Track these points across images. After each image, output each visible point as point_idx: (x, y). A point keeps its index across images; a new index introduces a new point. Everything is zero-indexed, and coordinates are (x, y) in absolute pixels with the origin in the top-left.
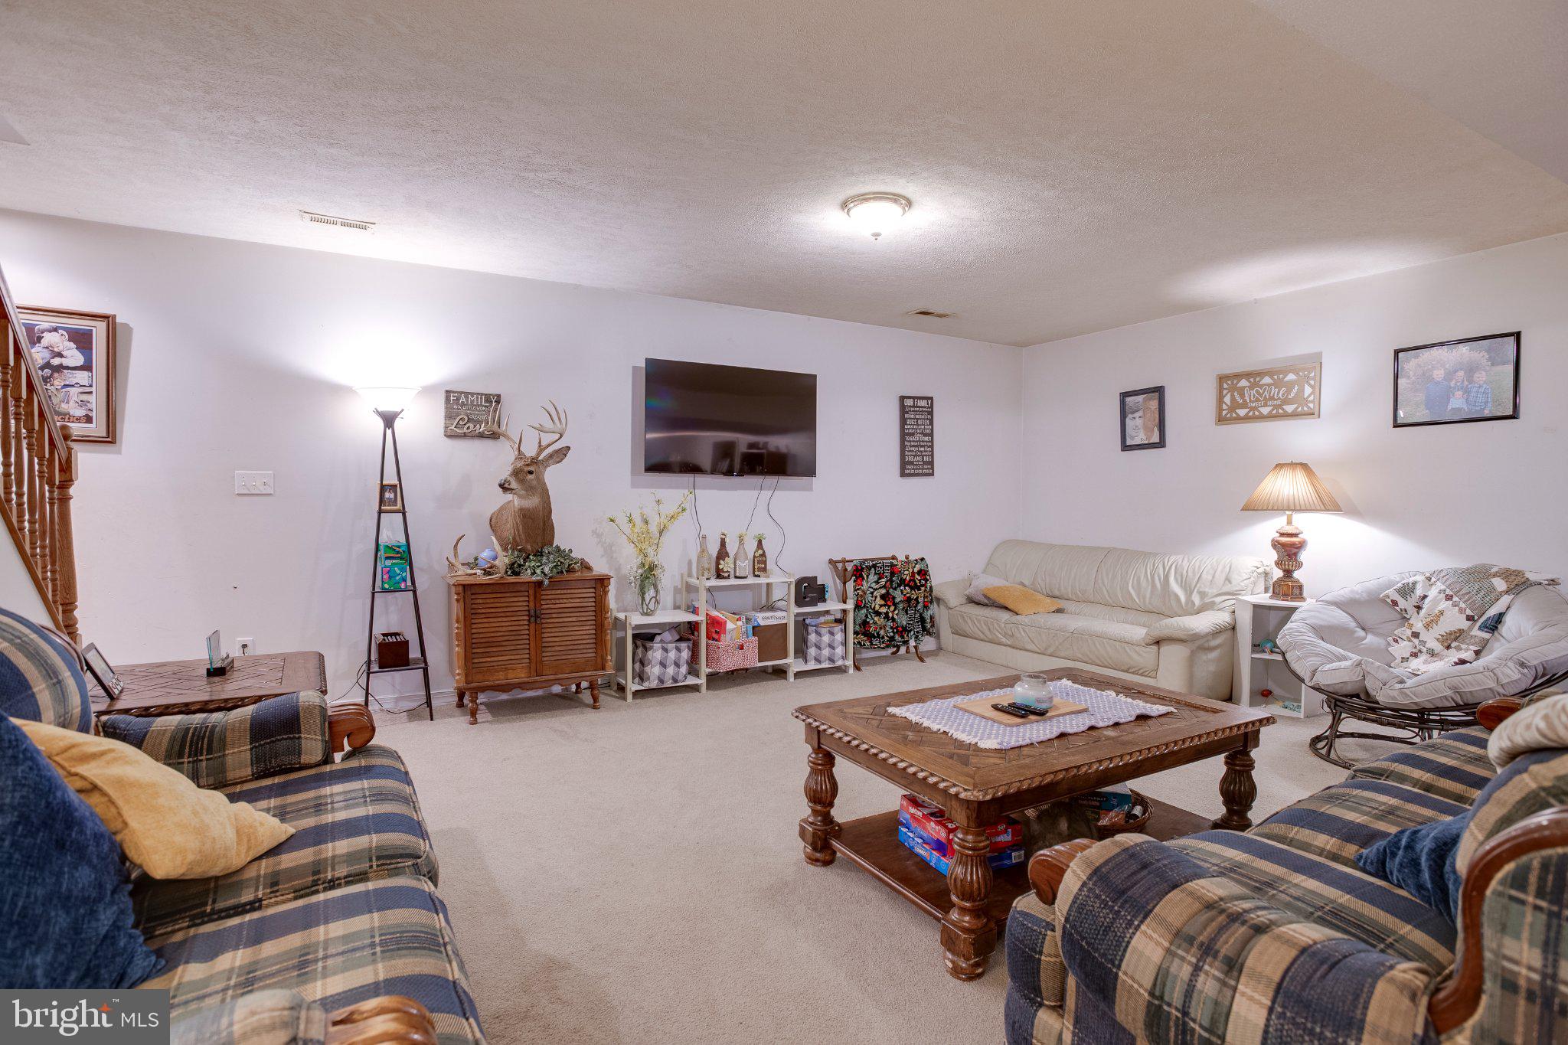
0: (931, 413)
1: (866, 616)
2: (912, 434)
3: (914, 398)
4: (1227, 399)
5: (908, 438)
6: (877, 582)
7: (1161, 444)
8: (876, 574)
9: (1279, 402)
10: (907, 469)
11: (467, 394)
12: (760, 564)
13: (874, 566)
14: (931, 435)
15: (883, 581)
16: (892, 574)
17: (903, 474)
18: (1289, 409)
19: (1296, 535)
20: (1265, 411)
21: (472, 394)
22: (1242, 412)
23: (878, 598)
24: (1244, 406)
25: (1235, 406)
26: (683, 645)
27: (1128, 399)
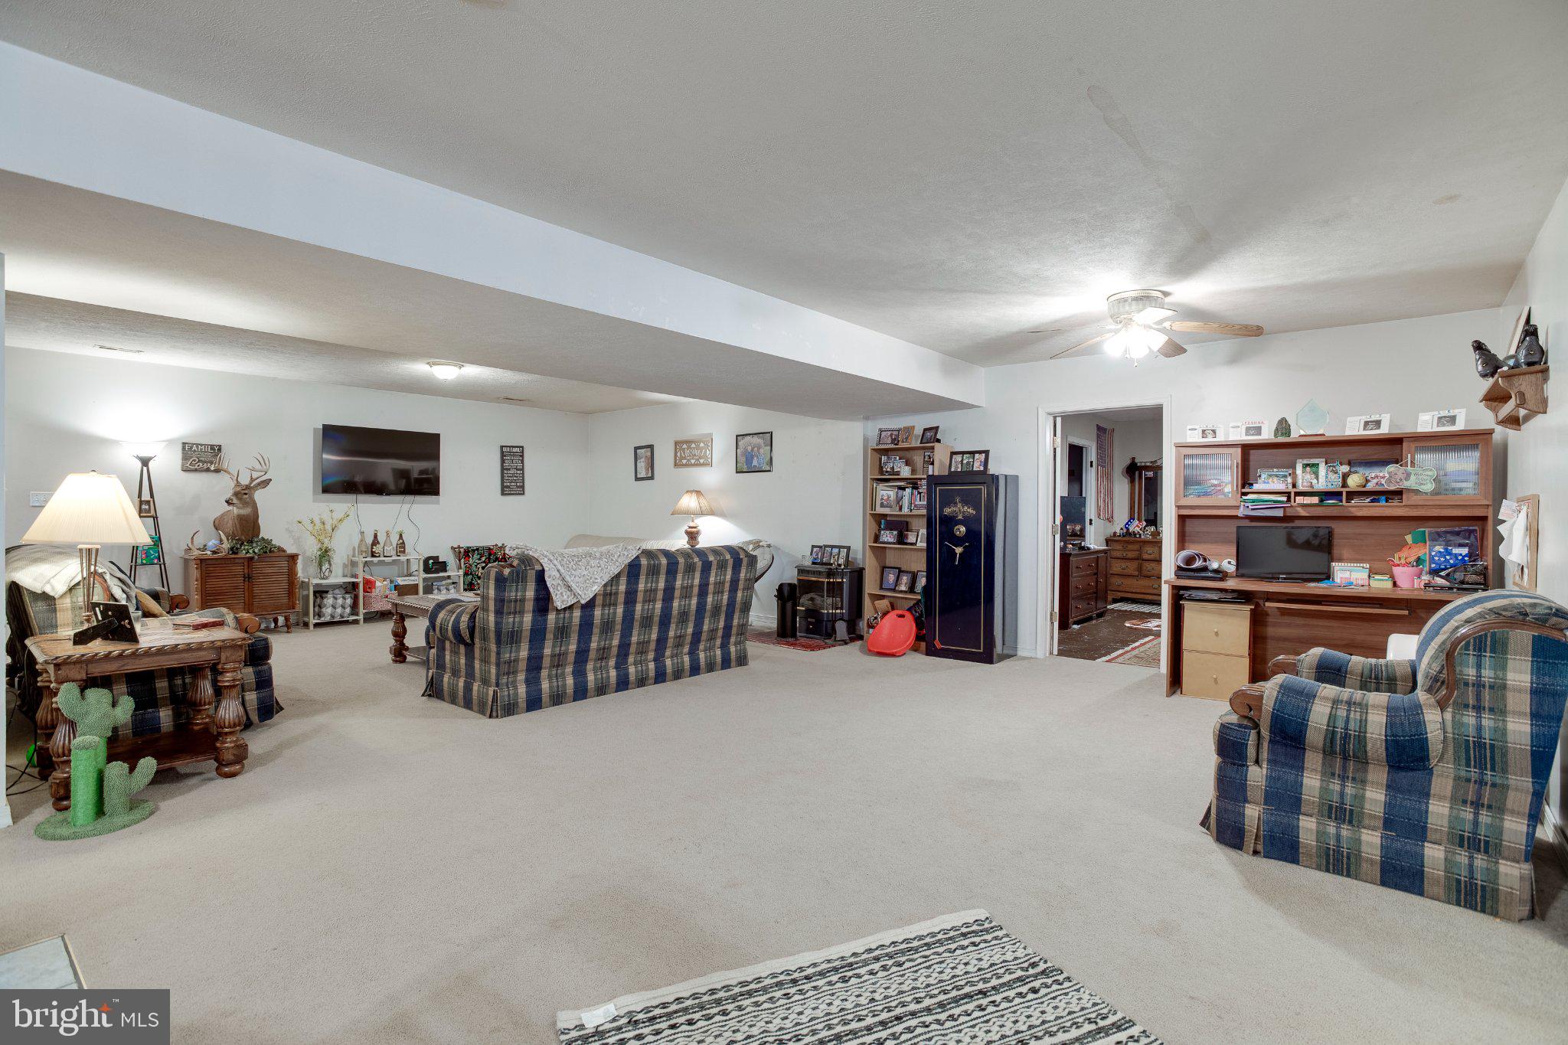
0: (522, 456)
1: (472, 580)
2: (509, 469)
3: (510, 447)
4: (678, 454)
5: (506, 472)
6: (480, 559)
7: (652, 478)
8: (478, 554)
9: (697, 458)
10: (505, 491)
11: (197, 445)
12: (401, 548)
13: (477, 549)
14: (523, 469)
15: (483, 559)
16: (490, 555)
17: (503, 494)
18: (702, 461)
19: (695, 527)
20: (693, 461)
21: (201, 445)
22: (684, 461)
23: (480, 569)
24: (685, 458)
25: (682, 458)
26: (347, 596)
27: (638, 451)
